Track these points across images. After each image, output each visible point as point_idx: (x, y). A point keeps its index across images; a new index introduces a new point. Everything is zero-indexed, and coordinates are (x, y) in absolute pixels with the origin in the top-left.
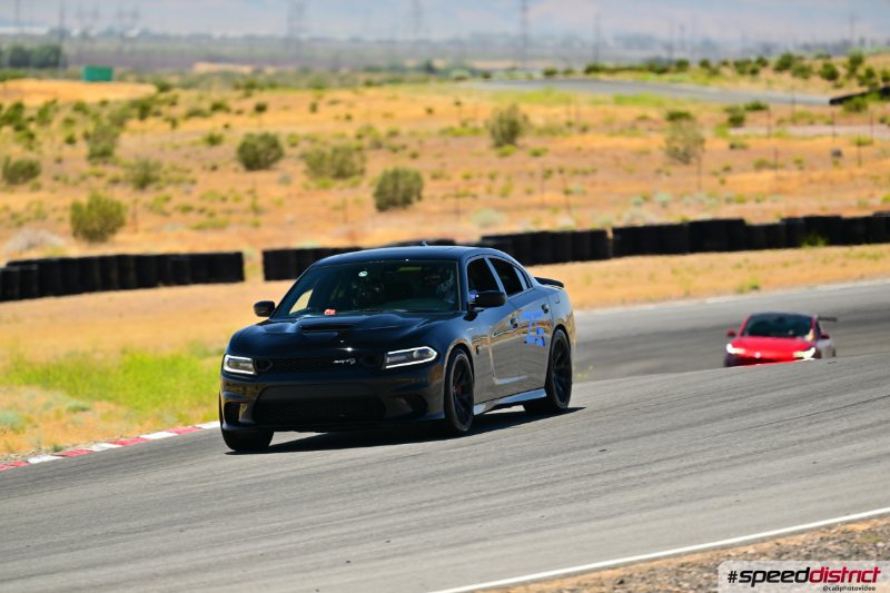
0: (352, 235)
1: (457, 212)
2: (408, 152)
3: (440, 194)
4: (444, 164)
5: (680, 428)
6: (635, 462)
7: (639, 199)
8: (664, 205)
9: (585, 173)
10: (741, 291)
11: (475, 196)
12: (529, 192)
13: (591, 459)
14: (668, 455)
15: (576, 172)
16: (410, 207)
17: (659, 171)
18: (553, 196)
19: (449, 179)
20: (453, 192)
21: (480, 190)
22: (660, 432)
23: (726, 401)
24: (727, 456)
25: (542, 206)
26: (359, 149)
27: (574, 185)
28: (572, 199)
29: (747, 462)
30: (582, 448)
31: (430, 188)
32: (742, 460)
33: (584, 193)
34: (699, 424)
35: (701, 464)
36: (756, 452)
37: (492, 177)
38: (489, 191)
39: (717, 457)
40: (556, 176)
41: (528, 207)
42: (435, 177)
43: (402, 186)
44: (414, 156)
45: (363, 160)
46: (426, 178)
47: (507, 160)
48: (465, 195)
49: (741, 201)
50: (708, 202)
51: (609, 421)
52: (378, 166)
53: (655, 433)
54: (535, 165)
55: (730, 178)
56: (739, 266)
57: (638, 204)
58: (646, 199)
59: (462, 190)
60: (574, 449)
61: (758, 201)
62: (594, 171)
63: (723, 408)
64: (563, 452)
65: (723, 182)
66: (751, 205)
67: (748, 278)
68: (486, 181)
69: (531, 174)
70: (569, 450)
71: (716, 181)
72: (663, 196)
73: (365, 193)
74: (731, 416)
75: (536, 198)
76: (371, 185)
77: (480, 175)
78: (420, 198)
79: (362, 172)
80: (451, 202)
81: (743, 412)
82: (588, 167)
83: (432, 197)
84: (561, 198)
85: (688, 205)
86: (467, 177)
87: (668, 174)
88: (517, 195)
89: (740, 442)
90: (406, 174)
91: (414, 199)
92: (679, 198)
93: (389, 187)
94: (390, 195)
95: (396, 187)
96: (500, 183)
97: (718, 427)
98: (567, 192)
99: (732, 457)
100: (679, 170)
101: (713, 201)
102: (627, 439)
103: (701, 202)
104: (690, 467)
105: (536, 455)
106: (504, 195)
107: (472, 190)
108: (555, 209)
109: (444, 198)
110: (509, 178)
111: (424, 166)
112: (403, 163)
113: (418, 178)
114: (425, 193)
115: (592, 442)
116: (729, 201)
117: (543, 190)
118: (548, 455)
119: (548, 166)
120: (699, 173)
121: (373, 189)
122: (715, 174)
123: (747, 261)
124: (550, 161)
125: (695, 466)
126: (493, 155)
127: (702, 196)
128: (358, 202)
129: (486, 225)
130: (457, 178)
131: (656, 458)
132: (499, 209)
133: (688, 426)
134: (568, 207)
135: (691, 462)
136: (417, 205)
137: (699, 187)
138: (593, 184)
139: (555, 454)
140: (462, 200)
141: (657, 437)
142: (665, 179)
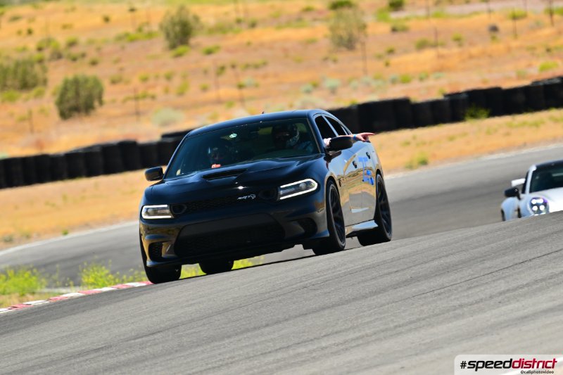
0: (39, 144)
1: (138, 114)
2: (87, 60)
3: (121, 98)
4: (121, 69)
5: (348, 302)
6: (305, 338)
7: (309, 87)
8: (333, 91)
9: (257, 67)
10: (410, 167)
11: (153, 97)
12: (205, 89)
13: (263, 339)
14: (335, 330)
15: (247, 66)
16: (92, 113)
17: (326, 59)
18: (227, 91)
19: (127, 82)
20: (132, 95)
21: (158, 91)
22: (329, 307)
23: (389, 274)
24: (392, 325)
25: (219, 102)
26: (41, 61)
27: (246, 79)
28: (245, 92)
29: (410, 330)
30: (255, 328)
31: (109, 93)
32: (407, 328)
33: (257, 86)
34: (365, 297)
35: (367, 335)
36: (419, 320)
37: (169, 78)
38: (167, 91)
39: (382, 327)
40: (229, 72)
41: (205, 104)
42: (114, 82)
43: (83, 93)
44: (94, 63)
45: (45, 70)
46: (106, 84)
47: (181, 60)
48: (144, 97)
49: (405, 81)
50: (374, 84)
51: (280, 301)
52: (58, 75)
53: (323, 309)
54: (208, 62)
55: (394, 60)
56: (408, 143)
57: (308, 92)
58: (315, 86)
59: (140, 93)
60: (248, 330)
61: (421, 79)
62: (265, 64)
63: (387, 280)
64: (237, 334)
65: (387, 64)
66: (415, 84)
67: (416, 154)
68: (163, 81)
69: (206, 72)
70: (242, 332)
71: (381, 64)
72: (331, 82)
73: (48, 102)
74: (396, 286)
75: (211, 95)
76: (54, 94)
77: (157, 77)
78: (101, 103)
79: (45, 82)
80: (131, 104)
81: (406, 283)
82: (259, 61)
83: (114, 101)
84: (234, 92)
85: (355, 89)
86: (145, 80)
87: (335, 61)
88: (193, 93)
89: (404, 311)
90: (86, 81)
91: (96, 104)
92: (346, 83)
93: (70, 94)
94: (72, 103)
95: (77, 94)
96: (177, 81)
97: (382, 298)
98: (241, 87)
99: (396, 327)
100: (344, 56)
101: (380, 82)
102: (296, 317)
103: (368, 84)
104: (357, 338)
105: (212, 339)
106: (181, 94)
107: (151, 92)
108: (230, 103)
109: (124, 101)
110: (184, 77)
111: (103, 73)
112: (84, 71)
113: (97, 83)
114: (106, 98)
115: (264, 323)
116: (394, 82)
117: (217, 86)
118: (223, 338)
119: (220, 64)
120: (364, 58)
121: (56, 98)
122: (380, 57)
123: (414, 138)
124: (223, 58)
125: (362, 337)
126: (168, 57)
127: (368, 79)
128: (42, 111)
129: (165, 124)
130: (136, 81)
131: (324, 334)
132: (177, 107)
133: (355, 299)
134: (242, 100)
135: (358, 334)
136: (100, 110)
137: (365, 72)
138: (265, 77)
139: (229, 337)
140: (141, 102)
141: (326, 312)
142: (332, 66)
